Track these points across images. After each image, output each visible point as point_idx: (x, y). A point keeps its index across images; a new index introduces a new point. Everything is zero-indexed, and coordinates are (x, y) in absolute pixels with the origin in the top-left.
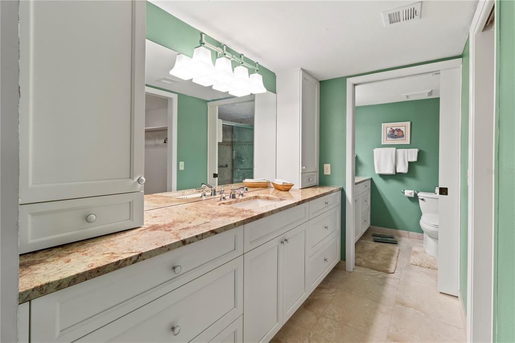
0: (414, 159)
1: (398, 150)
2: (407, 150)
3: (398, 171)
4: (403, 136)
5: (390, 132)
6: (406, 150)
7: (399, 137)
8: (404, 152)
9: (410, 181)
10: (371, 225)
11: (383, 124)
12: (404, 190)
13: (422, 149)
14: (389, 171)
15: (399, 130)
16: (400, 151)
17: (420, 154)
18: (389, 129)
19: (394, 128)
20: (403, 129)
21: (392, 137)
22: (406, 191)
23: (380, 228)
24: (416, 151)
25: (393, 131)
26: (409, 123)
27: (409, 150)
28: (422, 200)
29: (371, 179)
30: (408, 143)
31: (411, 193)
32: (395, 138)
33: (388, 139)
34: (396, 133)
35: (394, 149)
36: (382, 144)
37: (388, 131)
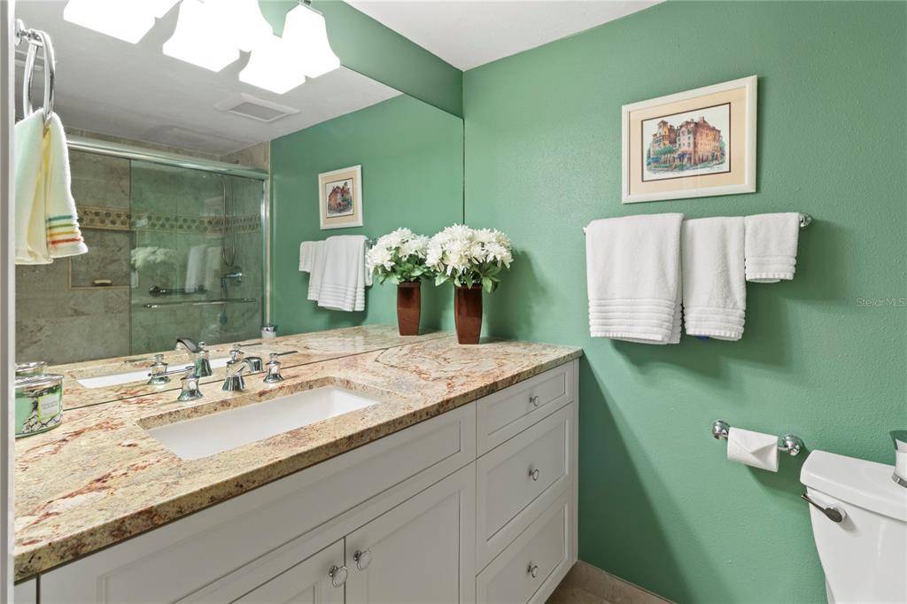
0: (780, 266)
1: (691, 223)
2: (739, 219)
3: (692, 330)
4: (717, 156)
5: (658, 139)
6: (734, 222)
7: (703, 161)
8: (724, 230)
9: (754, 380)
10: (581, 556)
11: (625, 109)
12: (725, 426)
13: (819, 215)
14: (651, 327)
15: (698, 127)
16: (703, 228)
17: (809, 235)
18: (652, 128)
19: (675, 122)
20: (716, 118)
21: (669, 166)
22: (734, 433)
23: (619, 583)
24: (789, 223)
25: (672, 135)
26: (748, 85)
27: (751, 221)
28: (834, 515)
29: (582, 358)
30: (748, 185)
31: (761, 453)
32: (682, 168)
33: (648, 175)
34: (685, 143)
35: (674, 219)
36: (625, 198)
37: (648, 140)
